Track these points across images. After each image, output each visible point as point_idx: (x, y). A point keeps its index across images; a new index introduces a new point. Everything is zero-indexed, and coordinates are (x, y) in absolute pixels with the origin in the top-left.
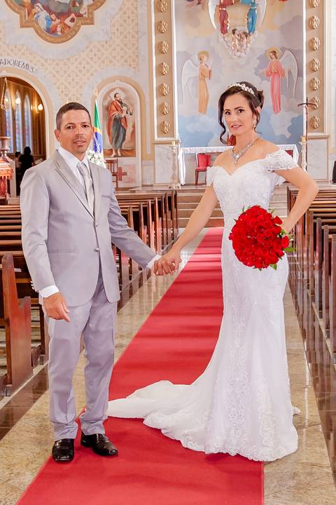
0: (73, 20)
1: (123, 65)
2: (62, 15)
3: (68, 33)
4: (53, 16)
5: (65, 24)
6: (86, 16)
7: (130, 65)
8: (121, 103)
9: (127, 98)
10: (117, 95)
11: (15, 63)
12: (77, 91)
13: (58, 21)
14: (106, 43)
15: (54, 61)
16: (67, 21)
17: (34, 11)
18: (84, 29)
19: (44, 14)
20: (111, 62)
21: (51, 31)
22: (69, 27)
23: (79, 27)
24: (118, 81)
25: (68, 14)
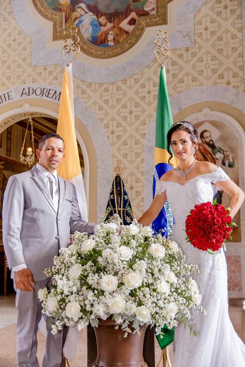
0: (132, 22)
1: (215, 83)
2: (115, 16)
3: (126, 41)
4: (103, 20)
5: (121, 29)
6: (154, 13)
7: (228, 83)
8: (213, 146)
9: (223, 138)
10: (206, 134)
11: (42, 92)
12: (137, 130)
13: (110, 25)
14: (187, 50)
15: (101, 85)
16: (124, 24)
17: (75, 15)
18: (150, 33)
19: (88, 18)
20: (194, 80)
21: (99, 41)
22: (127, 33)
23: (142, 30)
24: (207, 111)
25: (126, 13)
